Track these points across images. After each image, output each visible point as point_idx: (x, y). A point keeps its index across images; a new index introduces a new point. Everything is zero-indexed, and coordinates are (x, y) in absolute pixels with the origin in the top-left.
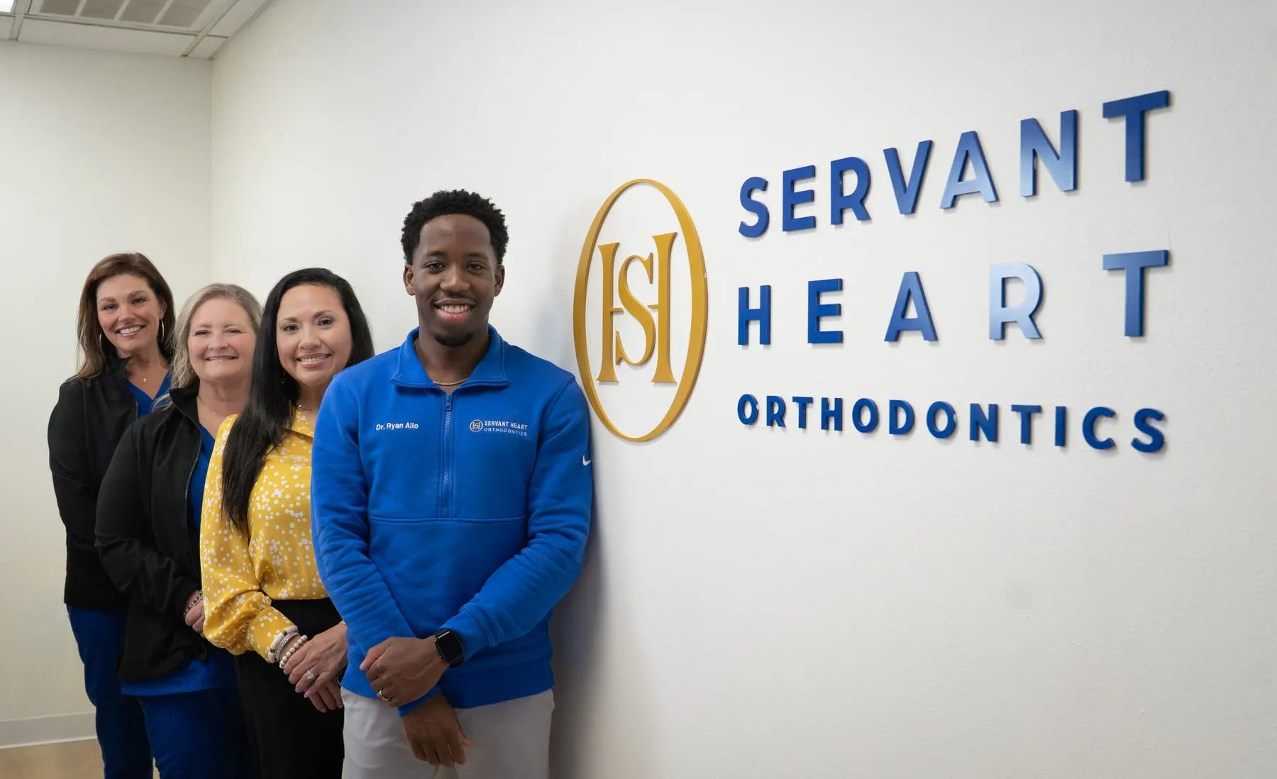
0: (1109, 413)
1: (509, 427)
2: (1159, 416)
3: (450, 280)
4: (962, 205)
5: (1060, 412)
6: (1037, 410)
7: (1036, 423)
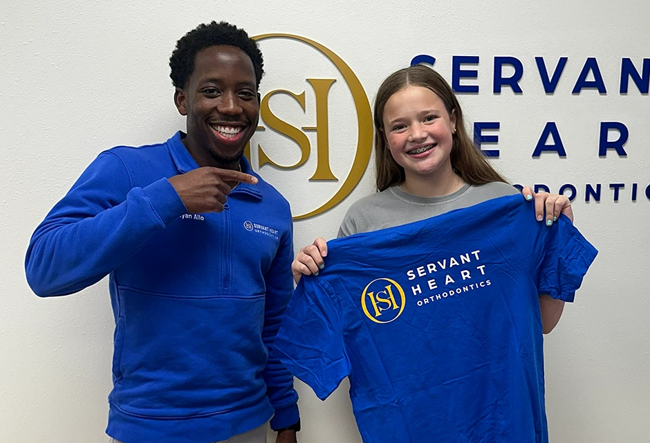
1: (269, 232)
4: (584, 92)
5: (635, 186)
6: (623, 185)
7: (621, 191)
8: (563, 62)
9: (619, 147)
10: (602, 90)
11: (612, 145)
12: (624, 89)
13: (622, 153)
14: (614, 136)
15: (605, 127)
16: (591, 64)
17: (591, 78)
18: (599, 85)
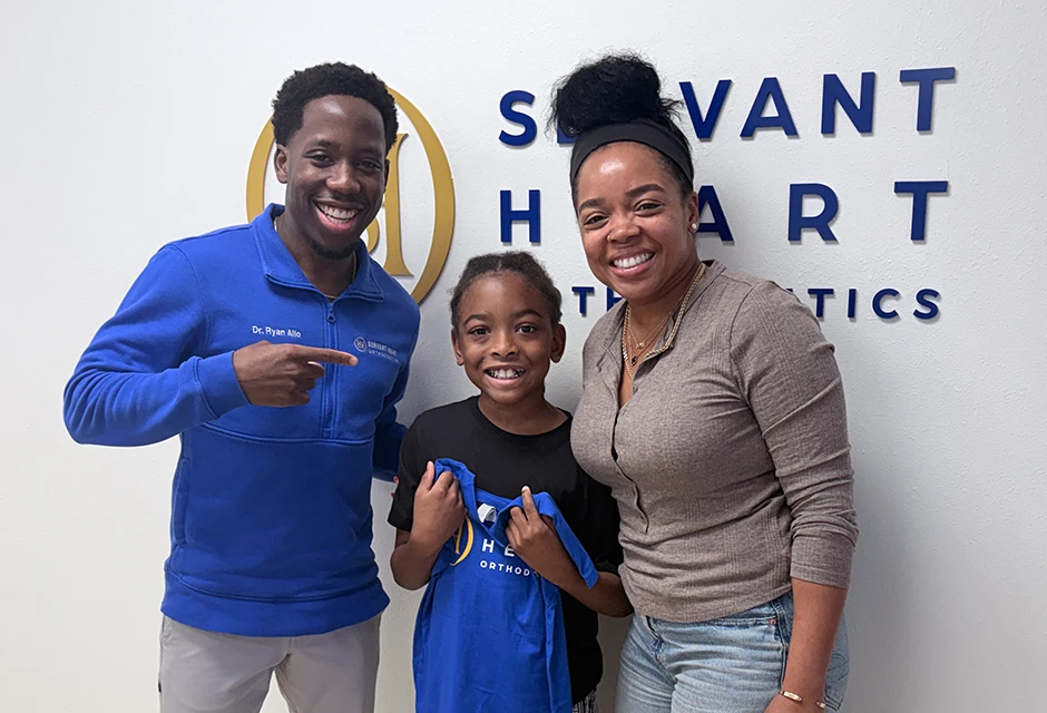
0: (893, 293)
1: (387, 353)
2: (935, 294)
3: (338, 178)
4: (761, 134)
5: (853, 293)
6: (830, 292)
7: (828, 302)
8: (723, 88)
9: (823, 225)
10: (791, 131)
11: (813, 223)
12: (828, 127)
13: (828, 237)
14: (813, 207)
15: (798, 192)
16: (771, 88)
17: (771, 111)
18: (786, 123)
